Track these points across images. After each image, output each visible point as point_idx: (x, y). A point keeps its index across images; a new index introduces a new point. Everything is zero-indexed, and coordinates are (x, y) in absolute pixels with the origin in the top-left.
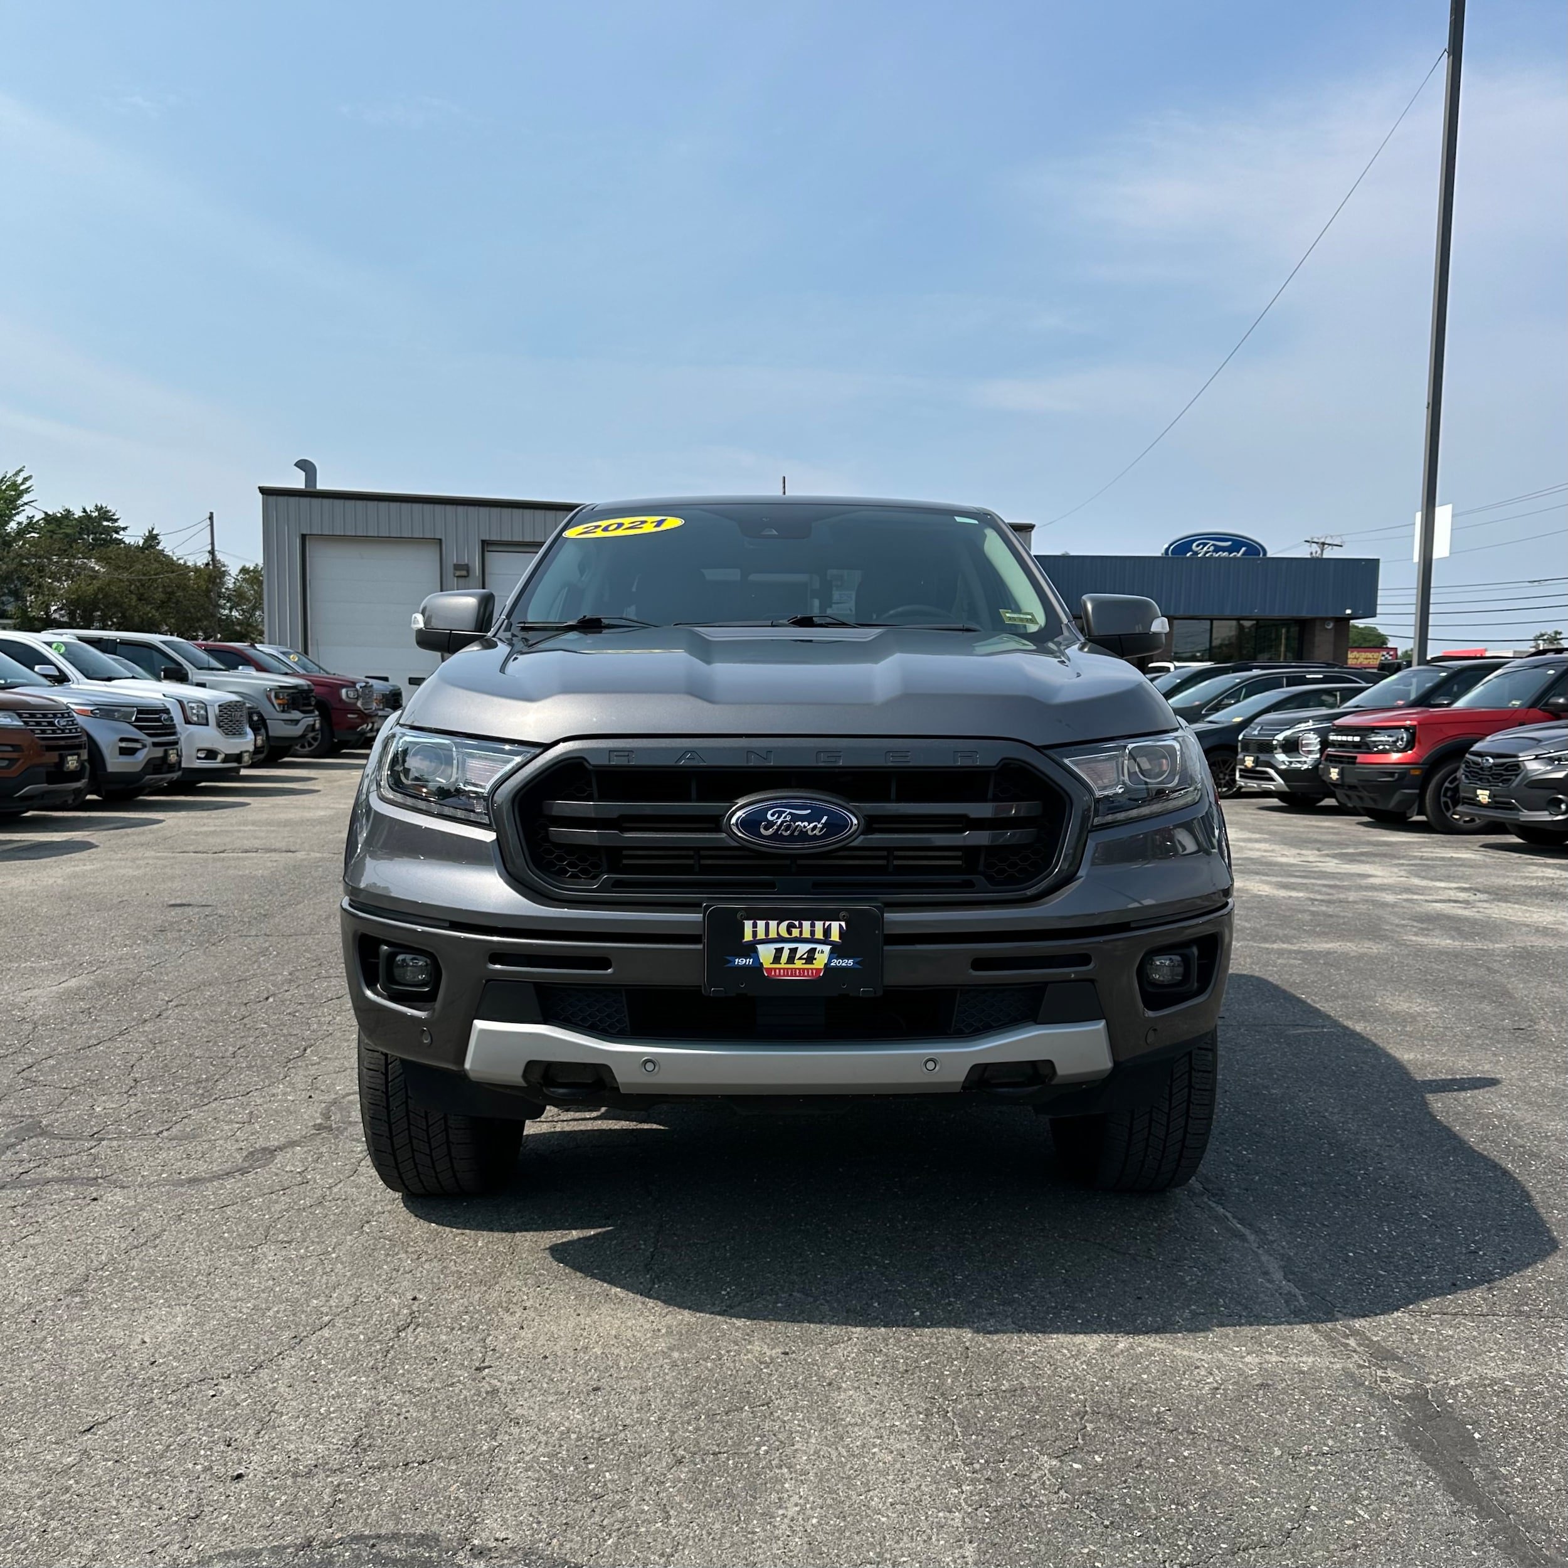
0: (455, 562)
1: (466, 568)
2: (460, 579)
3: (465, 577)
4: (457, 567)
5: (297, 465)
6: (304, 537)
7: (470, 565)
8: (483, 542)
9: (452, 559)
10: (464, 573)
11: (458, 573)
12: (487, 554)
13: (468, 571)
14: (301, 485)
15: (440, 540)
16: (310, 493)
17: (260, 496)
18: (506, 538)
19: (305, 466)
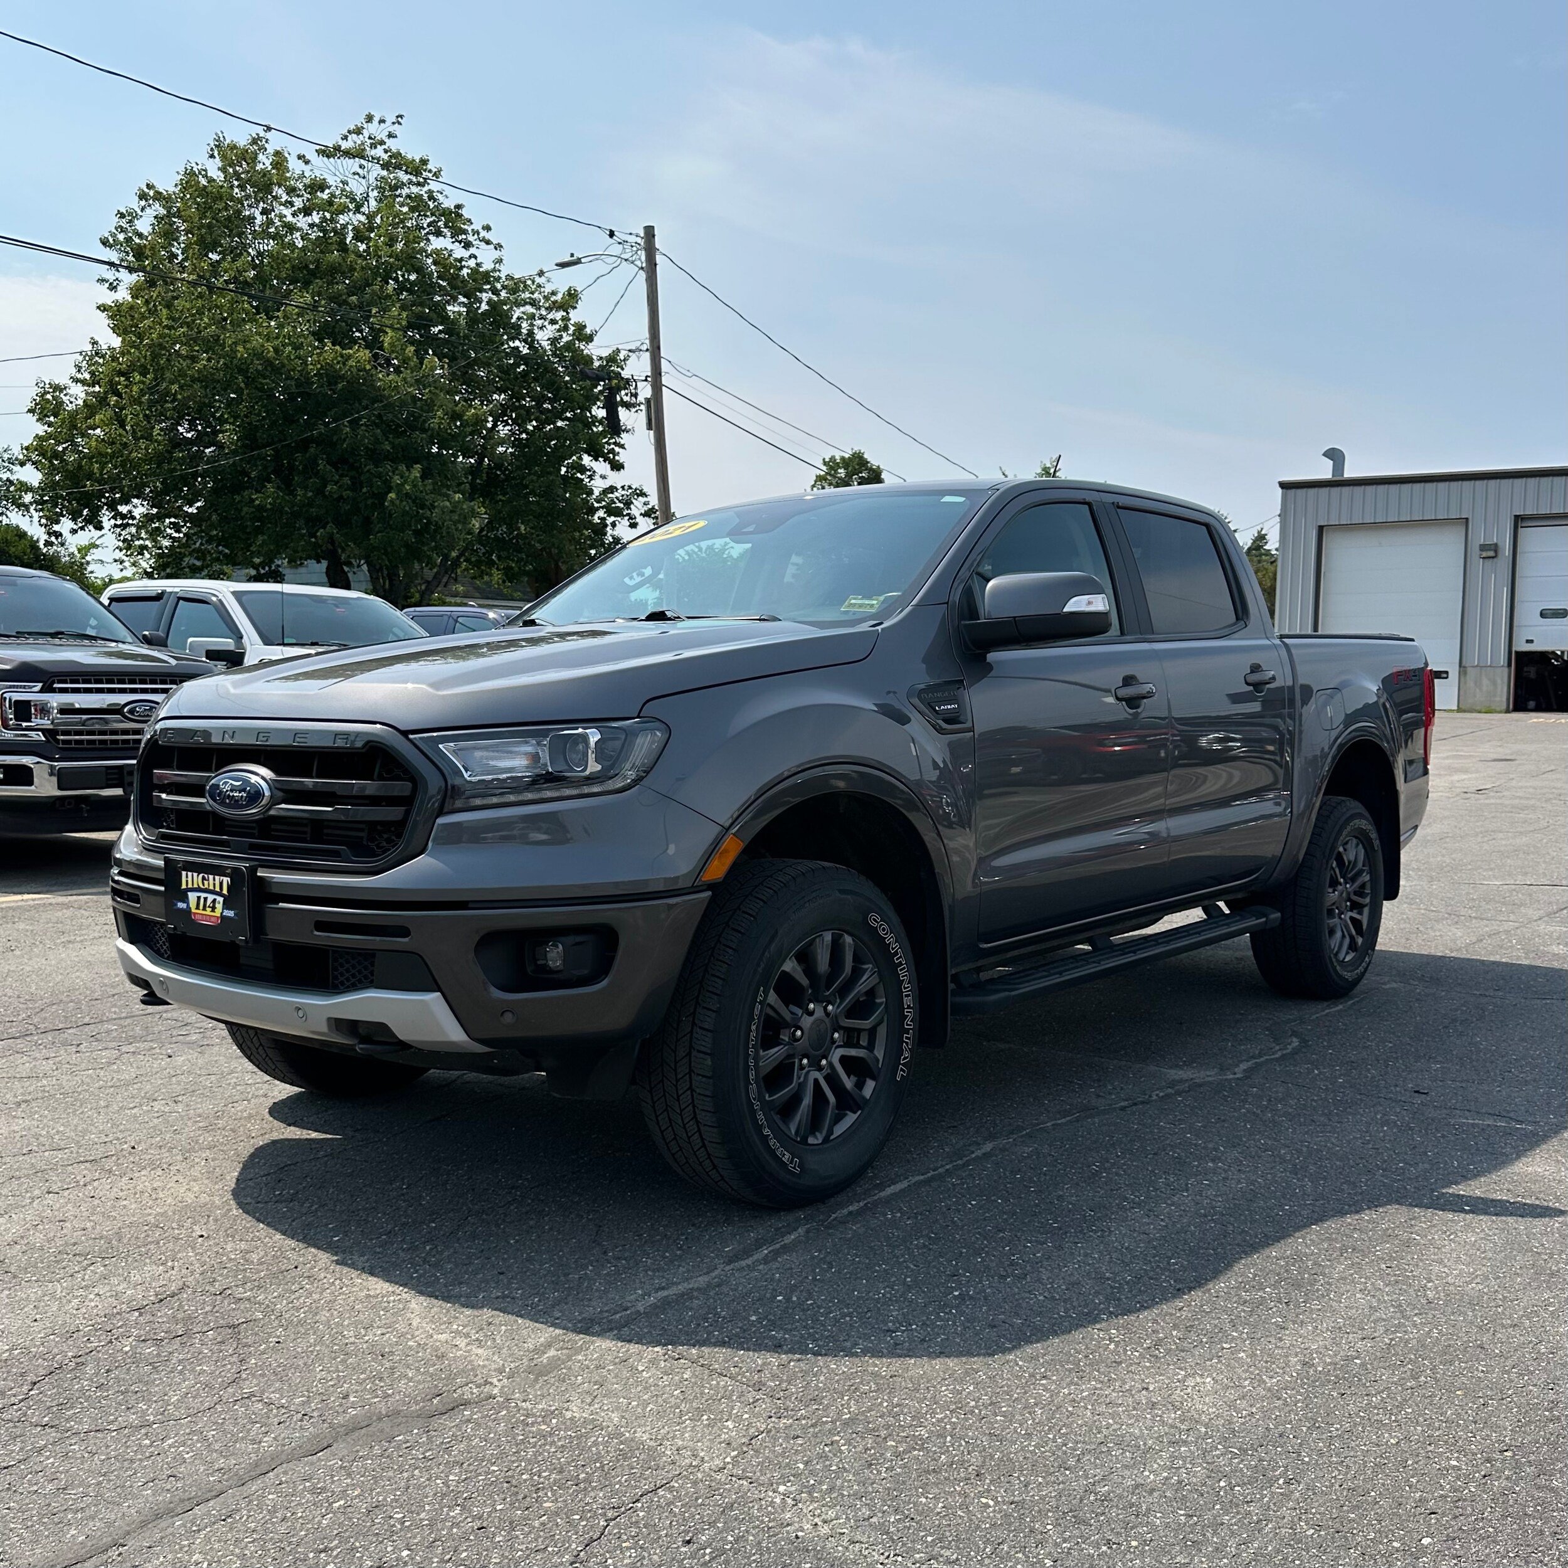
0: (1482, 542)
1: (1495, 548)
2: (1486, 560)
3: (1493, 557)
4: (1483, 548)
5: (1326, 454)
6: (1321, 529)
7: (1500, 544)
8: (1517, 517)
9: (1479, 537)
10: (1492, 554)
11: (1484, 554)
12: (1520, 530)
13: (1496, 551)
14: (1328, 475)
15: (1467, 519)
16: (1337, 483)
17: (1280, 490)
18: (1543, 511)
19: (1335, 455)
